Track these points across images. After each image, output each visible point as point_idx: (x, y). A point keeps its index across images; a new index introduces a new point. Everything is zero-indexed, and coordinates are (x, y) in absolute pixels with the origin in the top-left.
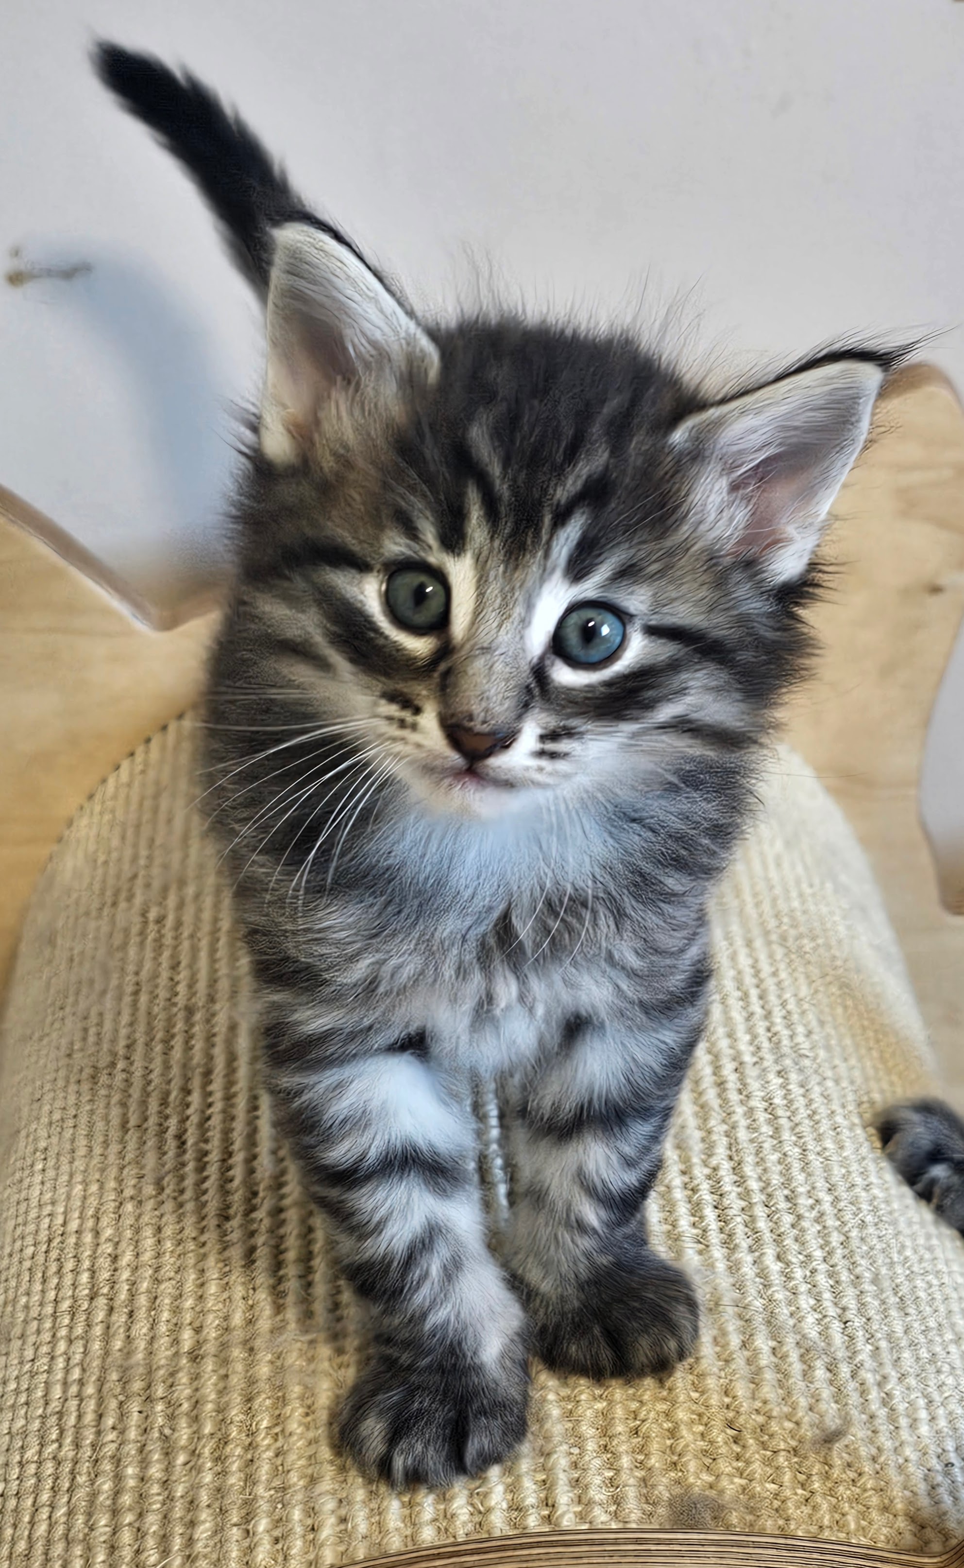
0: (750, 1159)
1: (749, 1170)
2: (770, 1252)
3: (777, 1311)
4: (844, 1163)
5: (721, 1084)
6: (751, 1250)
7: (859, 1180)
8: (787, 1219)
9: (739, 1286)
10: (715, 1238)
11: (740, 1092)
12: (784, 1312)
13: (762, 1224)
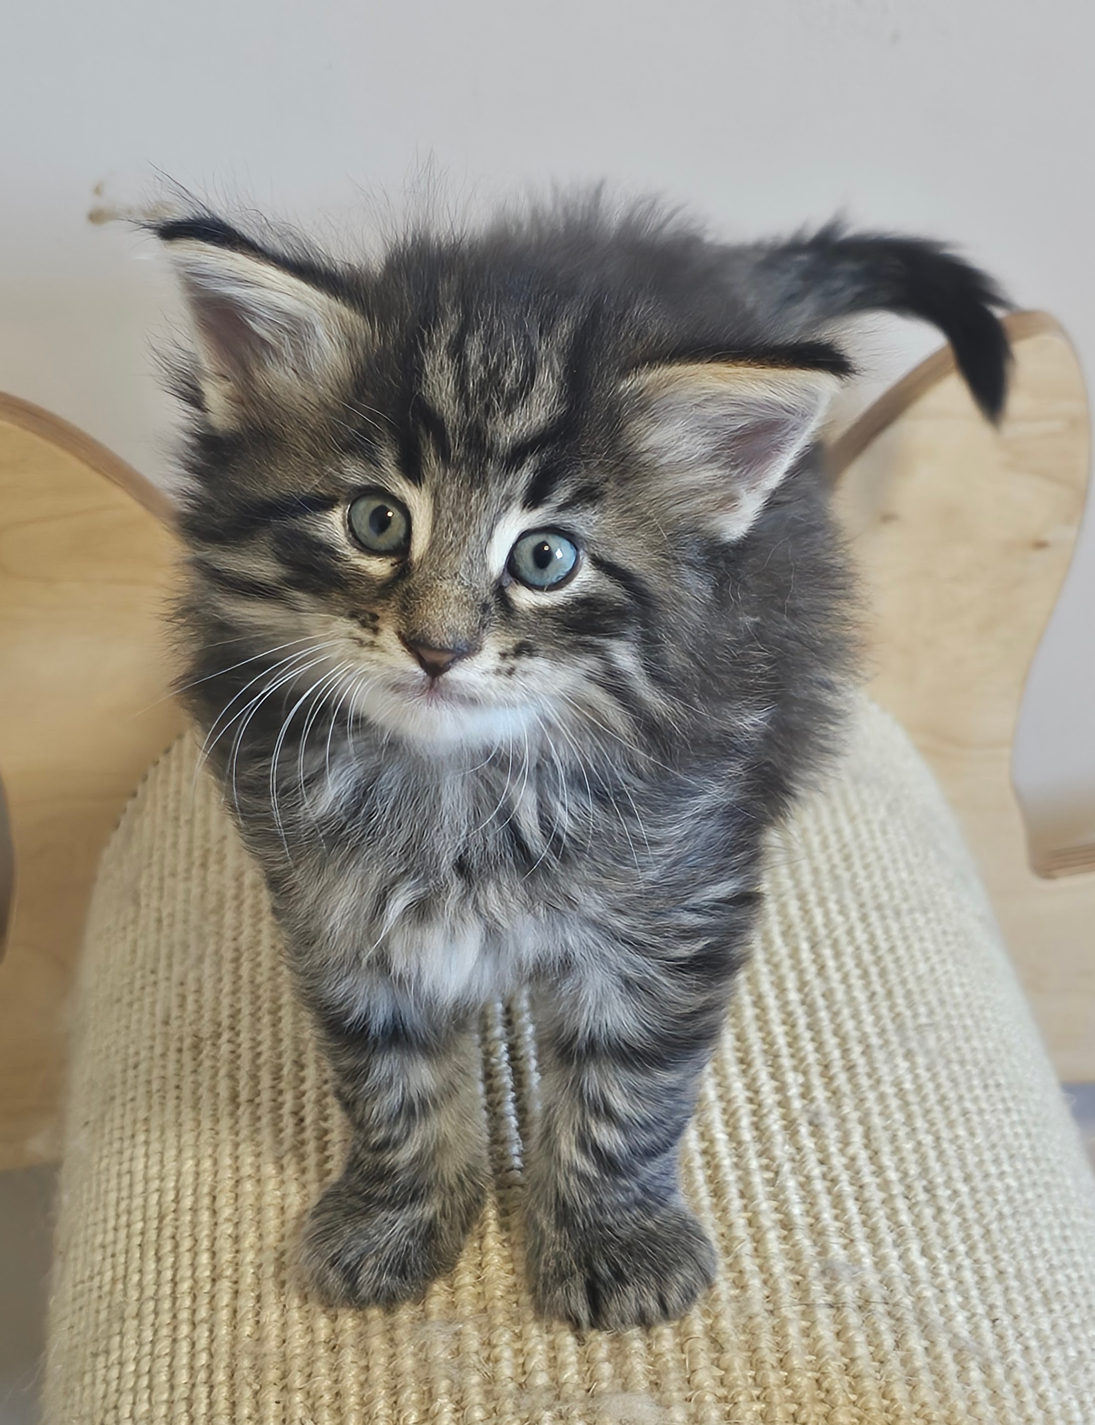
0: (886, 1149)
1: (887, 1160)
2: (915, 1247)
3: (926, 1309)
4: (977, 1149)
5: (850, 1068)
6: (896, 1245)
7: (993, 1170)
8: (928, 1212)
9: (887, 1283)
10: (859, 1232)
11: (870, 1076)
12: (934, 1310)
13: (905, 1218)
